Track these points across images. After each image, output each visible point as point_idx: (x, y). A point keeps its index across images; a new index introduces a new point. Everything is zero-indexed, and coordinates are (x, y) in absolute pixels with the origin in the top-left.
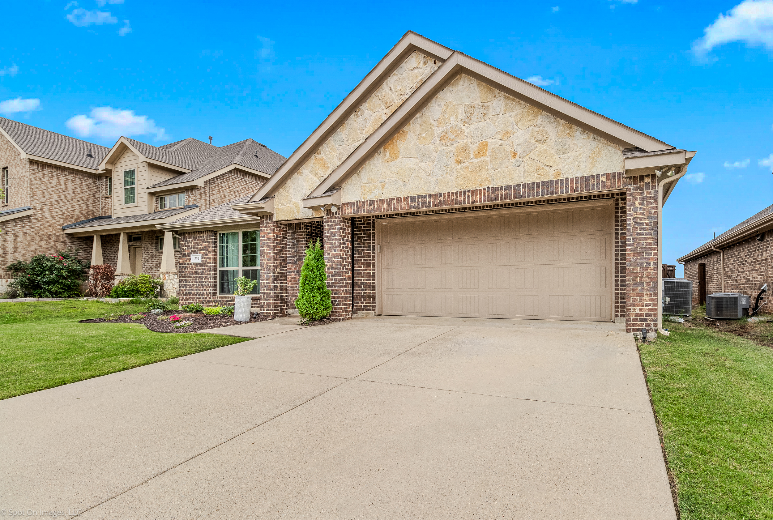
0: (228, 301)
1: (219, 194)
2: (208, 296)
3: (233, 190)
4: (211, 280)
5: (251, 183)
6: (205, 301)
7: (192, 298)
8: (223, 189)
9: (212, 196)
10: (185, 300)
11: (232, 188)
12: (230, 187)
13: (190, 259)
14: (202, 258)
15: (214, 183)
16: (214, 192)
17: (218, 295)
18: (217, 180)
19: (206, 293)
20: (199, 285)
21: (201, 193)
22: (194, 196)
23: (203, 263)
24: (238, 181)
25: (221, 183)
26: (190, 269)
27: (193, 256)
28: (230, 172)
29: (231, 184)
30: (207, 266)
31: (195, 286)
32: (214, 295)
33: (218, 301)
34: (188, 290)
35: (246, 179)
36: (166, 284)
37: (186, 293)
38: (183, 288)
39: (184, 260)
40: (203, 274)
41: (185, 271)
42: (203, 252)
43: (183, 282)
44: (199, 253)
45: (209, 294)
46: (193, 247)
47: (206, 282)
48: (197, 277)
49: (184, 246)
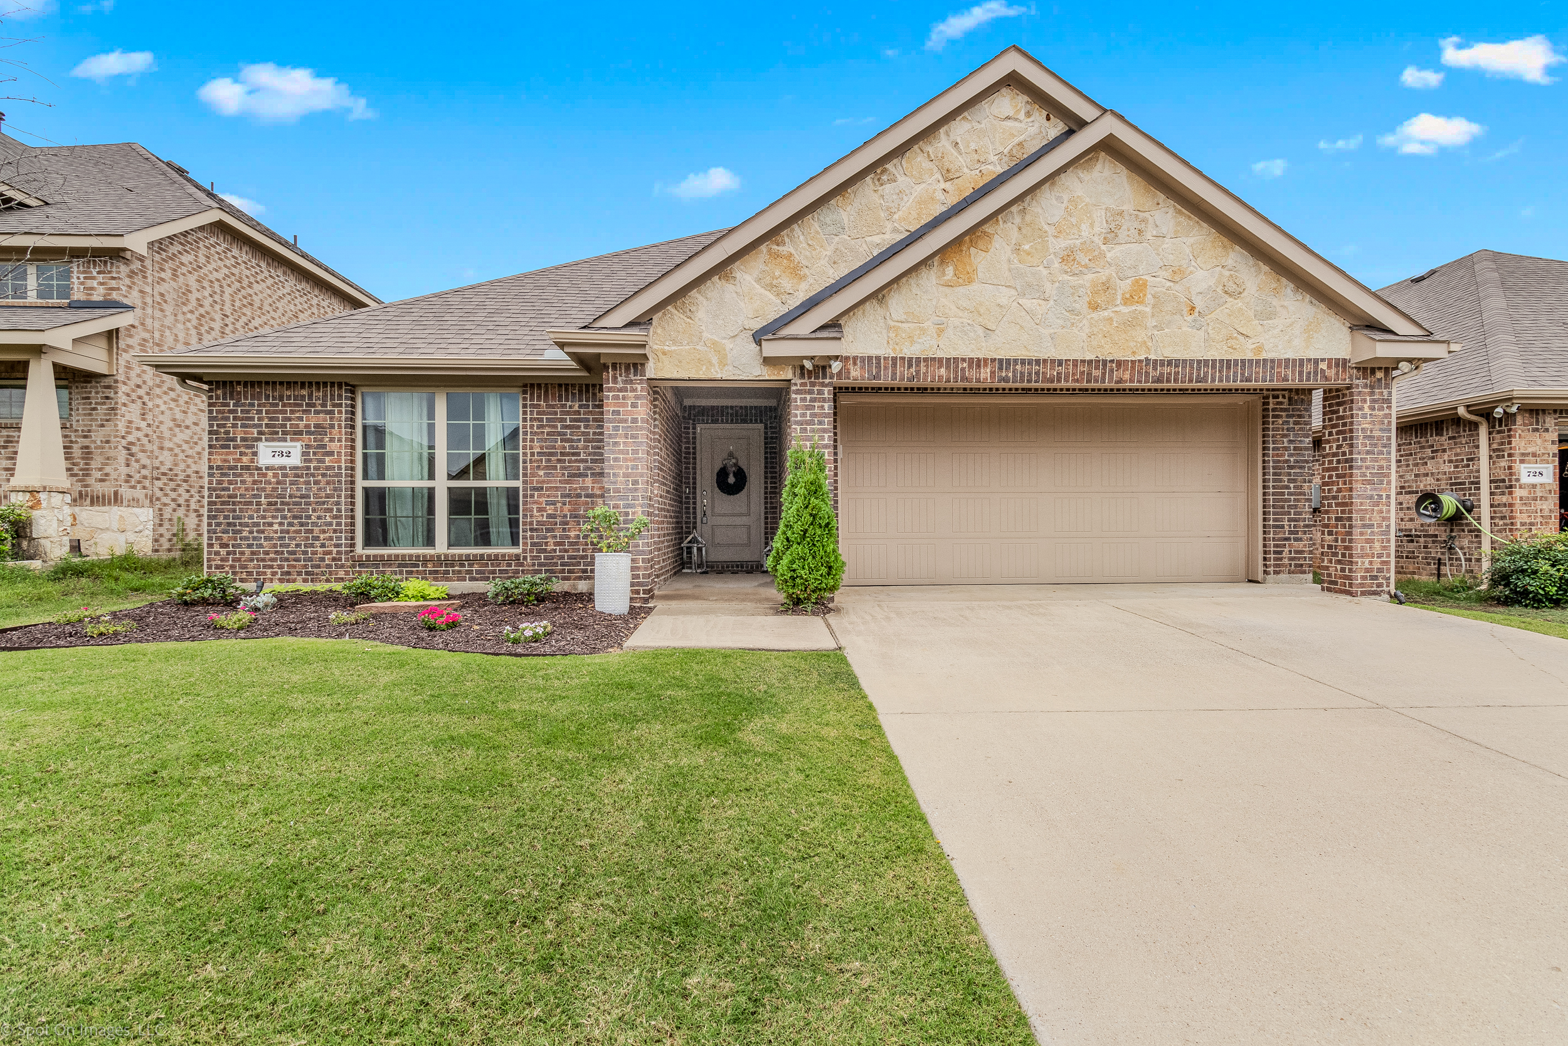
0: (405, 566)
1: (175, 280)
2: (330, 553)
3: (206, 275)
4: (339, 510)
5: (245, 263)
6: (320, 567)
7: (263, 560)
8: (184, 270)
9: (158, 283)
10: (232, 567)
11: (205, 270)
12: (201, 268)
13: (255, 454)
14: (304, 454)
15: (164, 251)
16: (163, 275)
17: (359, 550)
18: (172, 244)
20: (291, 524)
21: (132, 272)
22: (113, 278)
23: (308, 468)
24: (218, 253)
25: (180, 253)
26: (255, 482)
27: (267, 446)
28: (202, 228)
29: (202, 259)
30: (324, 475)
31: (276, 527)
32: (351, 551)
33: (367, 567)
34: (247, 538)
35: (235, 251)
36: (42, 521)
37: (240, 546)
38: (225, 532)
39: (230, 457)
40: (308, 497)
41: (232, 487)
42: (310, 439)
43: (226, 517)
44: (292, 440)
45: (335, 550)
46: (266, 421)
47: (319, 518)
48: (283, 503)
49: (228, 419)
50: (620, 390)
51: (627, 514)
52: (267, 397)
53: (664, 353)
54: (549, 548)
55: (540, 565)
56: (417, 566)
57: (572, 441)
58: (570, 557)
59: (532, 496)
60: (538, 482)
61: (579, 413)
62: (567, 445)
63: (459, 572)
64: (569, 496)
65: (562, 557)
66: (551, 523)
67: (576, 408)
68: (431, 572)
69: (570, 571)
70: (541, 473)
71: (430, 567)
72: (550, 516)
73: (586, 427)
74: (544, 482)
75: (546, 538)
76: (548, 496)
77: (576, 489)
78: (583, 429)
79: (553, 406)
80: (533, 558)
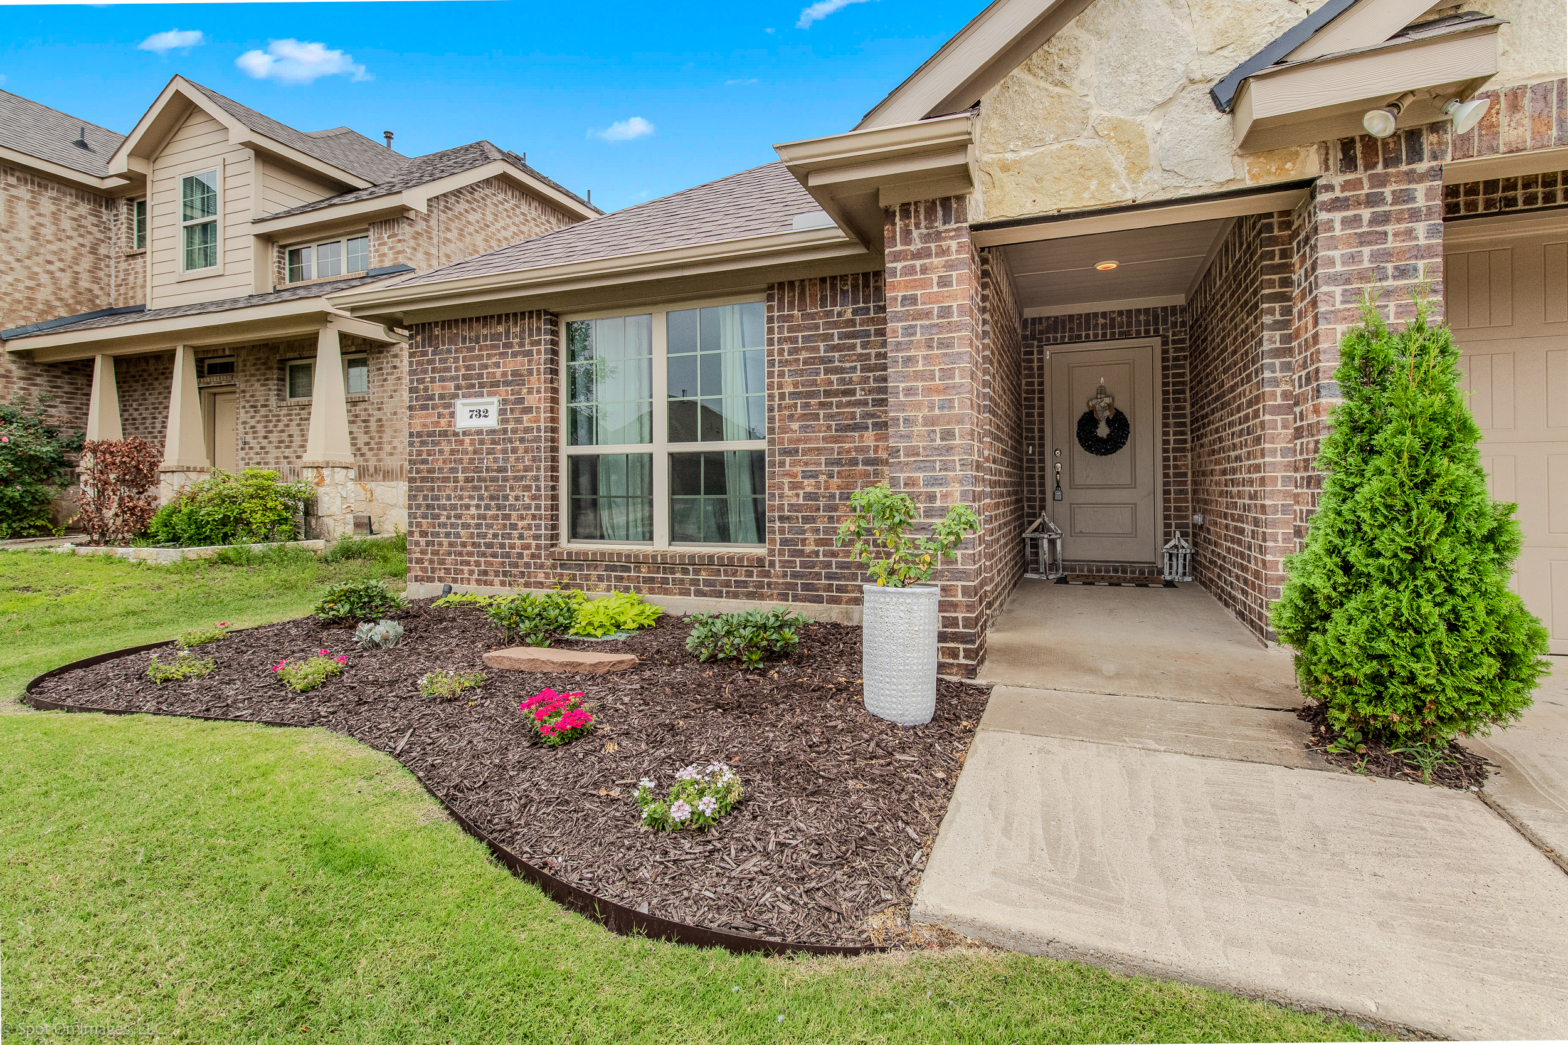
0: (613, 568)
1: (461, 240)
2: (528, 547)
3: (494, 234)
4: (538, 488)
5: (535, 220)
6: (517, 567)
7: (460, 554)
8: (471, 229)
9: (444, 244)
10: (431, 561)
11: (492, 229)
12: (488, 226)
13: (452, 415)
14: (502, 412)
15: (450, 209)
16: (449, 235)
17: (565, 544)
18: (458, 202)
19: (521, 537)
20: (487, 507)
21: (417, 233)
22: (400, 241)
23: (505, 431)
24: (506, 210)
25: (466, 211)
26: (452, 452)
27: (464, 405)
28: (488, 182)
29: (490, 218)
30: (522, 440)
31: (473, 511)
32: (552, 546)
33: (569, 569)
34: (444, 525)
35: (524, 208)
36: (326, 499)
37: (437, 535)
38: (425, 517)
39: (429, 420)
40: (505, 470)
41: (430, 458)
42: (507, 391)
43: (425, 498)
44: (490, 394)
45: (534, 543)
46: (463, 371)
47: (517, 498)
48: (480, 479)
49: (425, 371)
50: (917, 256)
51: (932, 497)
52: (464, 342)
53: (1005, 168)
54: (808, 549)
55: (795, 575)
56: (628, 569)
57: (842, 370)
58: (841, 565)
59: (782, 464)
60: (790, 441)
61: (852, 323)
62: (834, 377)
63: (682, 581)
64: (838, 462)
65: (828, 565)
66: (810, 508)
67: (849, 315)
68: (647, 580)
69: (840, 589)
70: (795, 426)
71: (644, 572)
72: (809, 496)
73: (864, 346)
74: (799, 440)
75: (804, 532)
76: (806, 464)
77: (848, 451)
78: (859, 350)
79: (812, 316)
80: (784, 564)
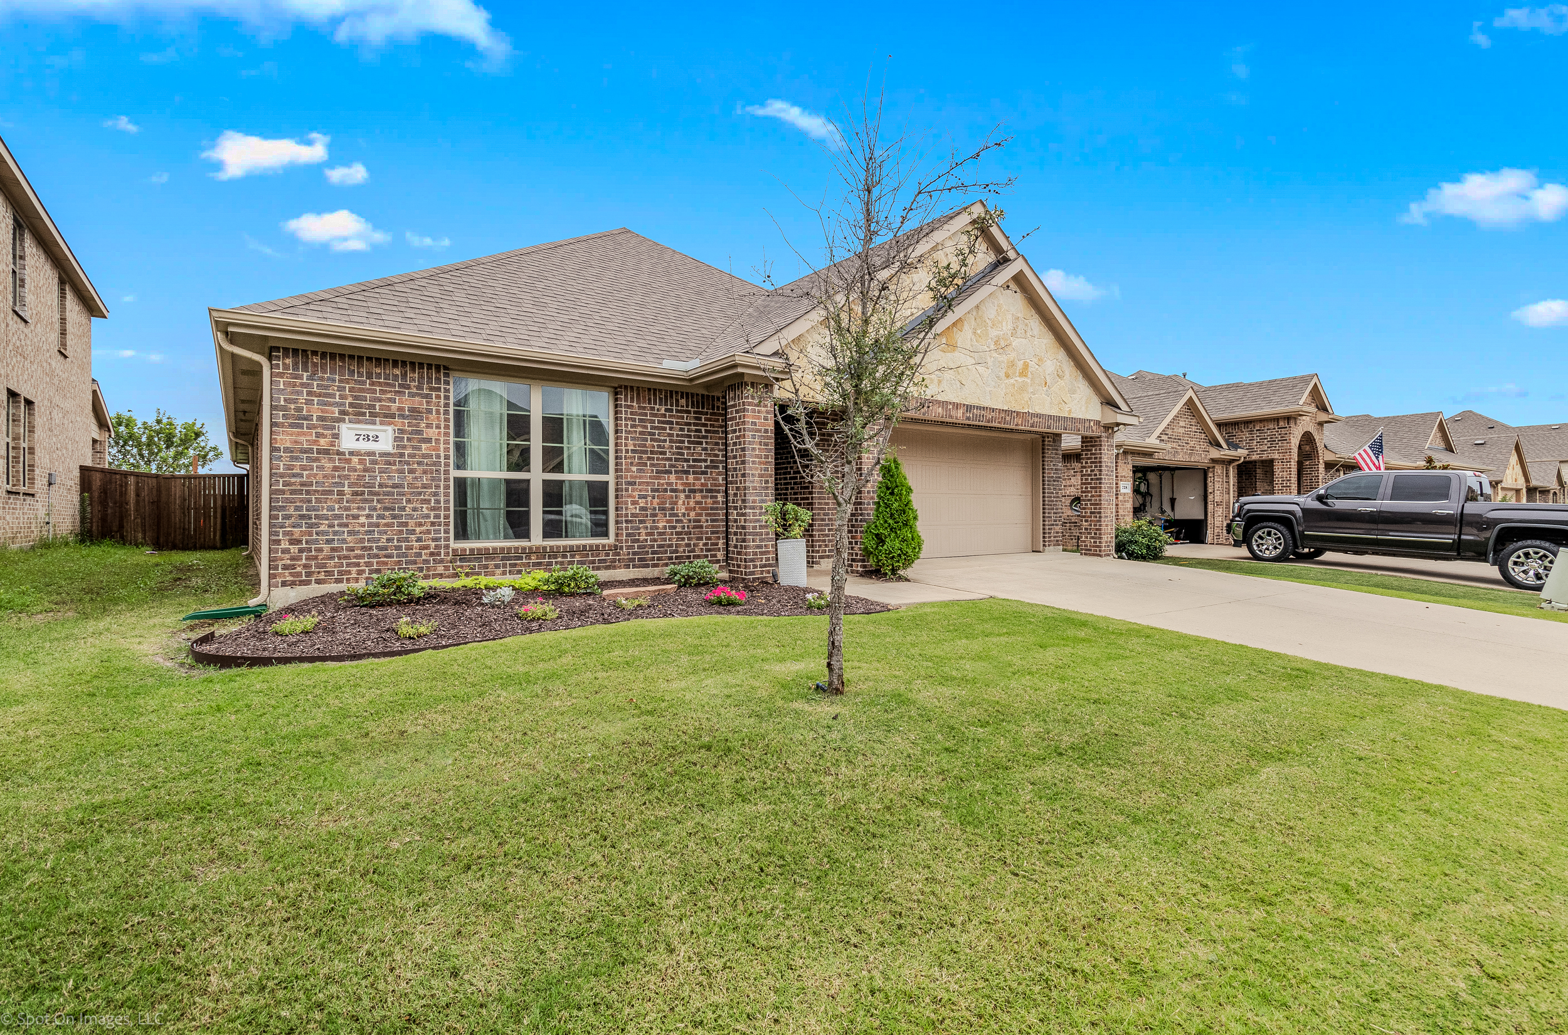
2: (427, 547)
4: (438, 502)
7: (346, 557)
10: (305, 566)
13: (336, 436)
14: (396, 439)
19: (419, 540)
20: (380, 516)
23: (402, 455)
26: (335, 469)
27: (349, 428)
30: (419, 463)
31: (363, 520)
32: (447, 545)
33: (468, 561)
34: (324, 533)
37: (316, 541)
38: (297, 525)
39: (303, 439)
40: (402, 486)
41: (305, 473)
42: (403, 424)
43: (297, 509)
44: (382, 423)
45: (433, 544)
46: (350, 400)
47: (414, 509)
48: (371, 493)
49: (298, 393)
52: (351, 375)
54: (641, 538)
55: (634, 554)
56: (521, 558)
57: (660, 441)
58: (660, 546)
59: (627, 490)
60: (631, 477)
61: (664, 416)
62: (655, 444)
63: (562, 563)
64: (657, 490)
65: (653, 546)
66: (643, 515)
67: (663, 411)
68: (534, 564)
69: (659, 559)
70: (634, 469)
71: (534, 559)
72: (642, 509)
73: (671, 429)
74: (636, 477)
75: (639, 529)
76: (640, 491)
77: (663, 485)
78: (668, 431)
79: (644, 408)
80: (628, 547)
